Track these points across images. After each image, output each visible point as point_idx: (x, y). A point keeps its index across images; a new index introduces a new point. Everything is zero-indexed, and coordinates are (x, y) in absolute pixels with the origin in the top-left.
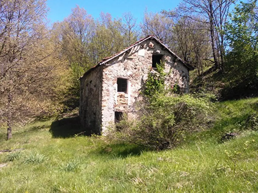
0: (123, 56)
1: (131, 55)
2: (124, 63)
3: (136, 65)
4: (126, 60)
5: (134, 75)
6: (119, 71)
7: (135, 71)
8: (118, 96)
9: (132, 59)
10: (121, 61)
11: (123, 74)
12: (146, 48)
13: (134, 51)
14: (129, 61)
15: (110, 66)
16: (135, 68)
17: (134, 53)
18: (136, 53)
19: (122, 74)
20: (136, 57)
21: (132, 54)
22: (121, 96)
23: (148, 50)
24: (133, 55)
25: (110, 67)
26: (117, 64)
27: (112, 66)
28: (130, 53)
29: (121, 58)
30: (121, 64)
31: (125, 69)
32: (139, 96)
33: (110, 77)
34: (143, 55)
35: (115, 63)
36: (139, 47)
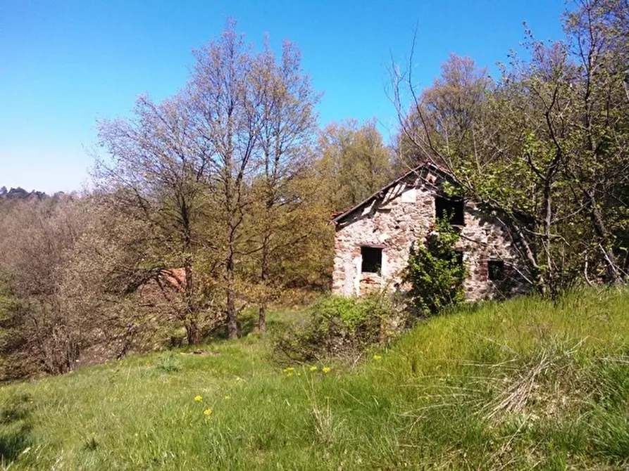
0: (371, 207)
1: (386, 204)
2: (373, 219)
3: (399, 221)
4: (377, 213)
5: (393, 241)
6: (363, 234)
7: (396, 232)
8: (361, 281)
9: (390, 210)
10: (369, 216)
11: (372, 239)
12: (418, 187)
13: (393, 196)
14: (384, 215)
15: (347, 225)
16: (397, 228)
17: (394, 199)
18: (397, 199)
19: (370, 240)
20: (397, 206)
21: (390, 200)
22: (368, 281)
23: (424, 190)
24: (390, 203)
25: (347, 228)
26: (360, 222)
27: (351, 225)
28: (385, 200)
29: (367, 210)
30: (368, 221)
31: (374, 231)
32: (403, 283)
33: (346, 245)
34: (414, 201)
35: (356, 220)
36: (404, 186)
